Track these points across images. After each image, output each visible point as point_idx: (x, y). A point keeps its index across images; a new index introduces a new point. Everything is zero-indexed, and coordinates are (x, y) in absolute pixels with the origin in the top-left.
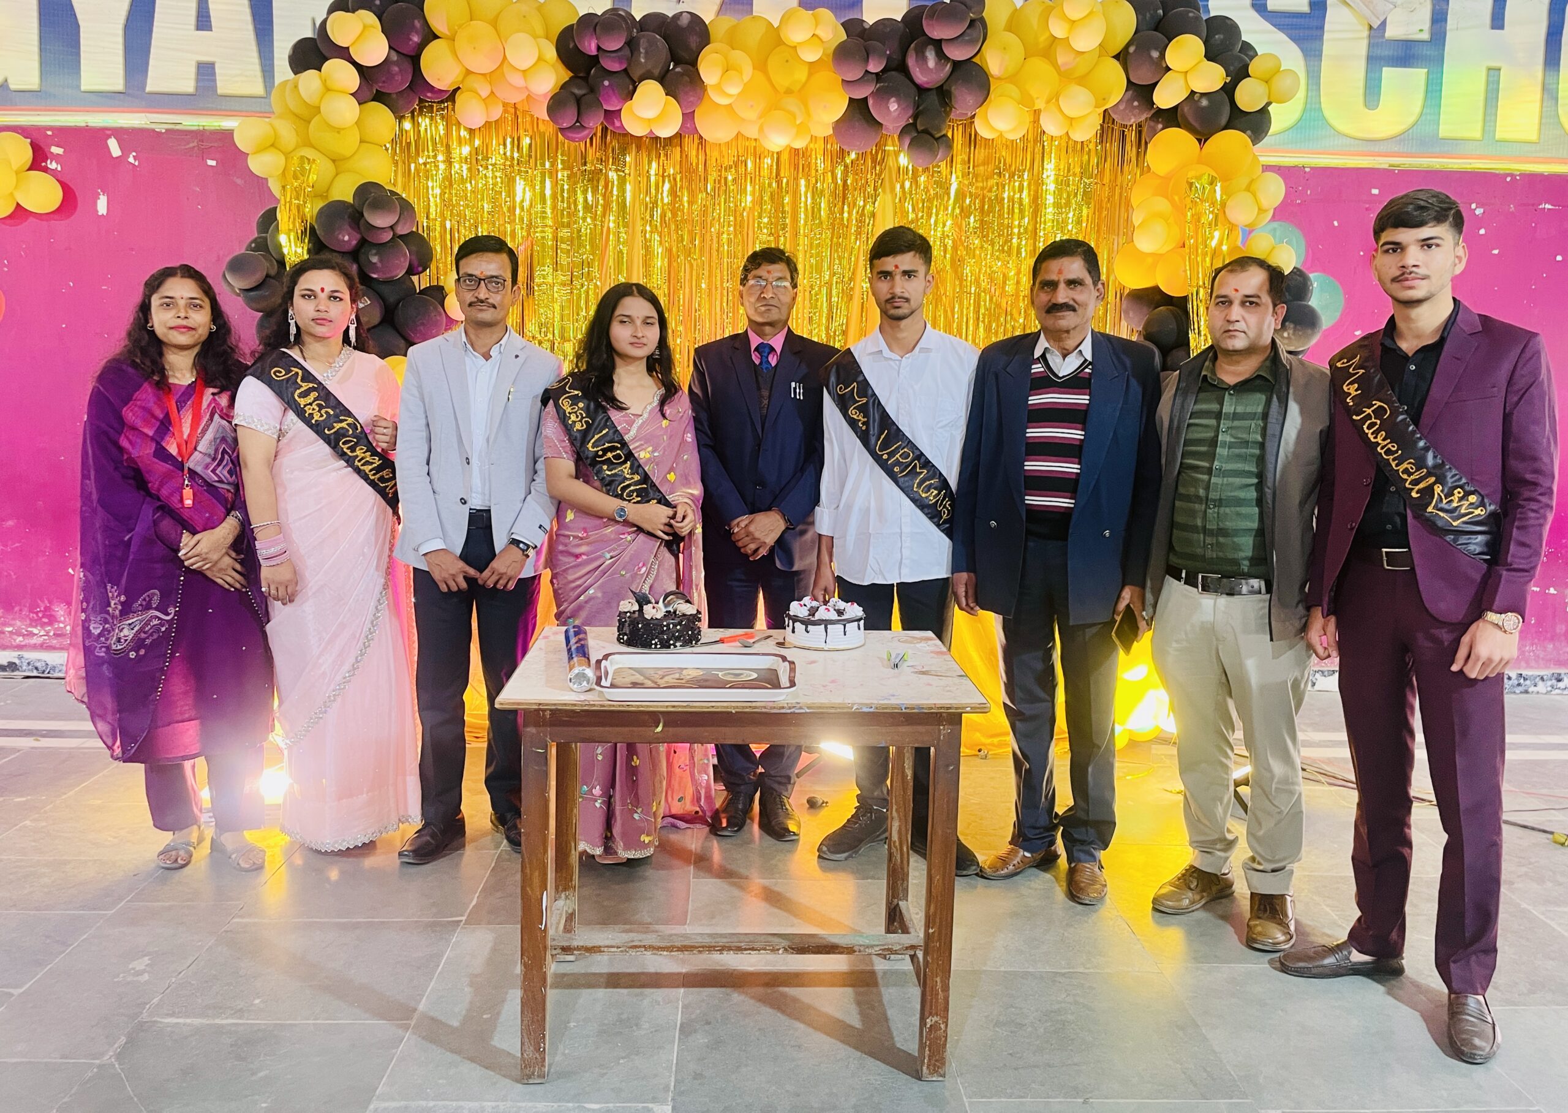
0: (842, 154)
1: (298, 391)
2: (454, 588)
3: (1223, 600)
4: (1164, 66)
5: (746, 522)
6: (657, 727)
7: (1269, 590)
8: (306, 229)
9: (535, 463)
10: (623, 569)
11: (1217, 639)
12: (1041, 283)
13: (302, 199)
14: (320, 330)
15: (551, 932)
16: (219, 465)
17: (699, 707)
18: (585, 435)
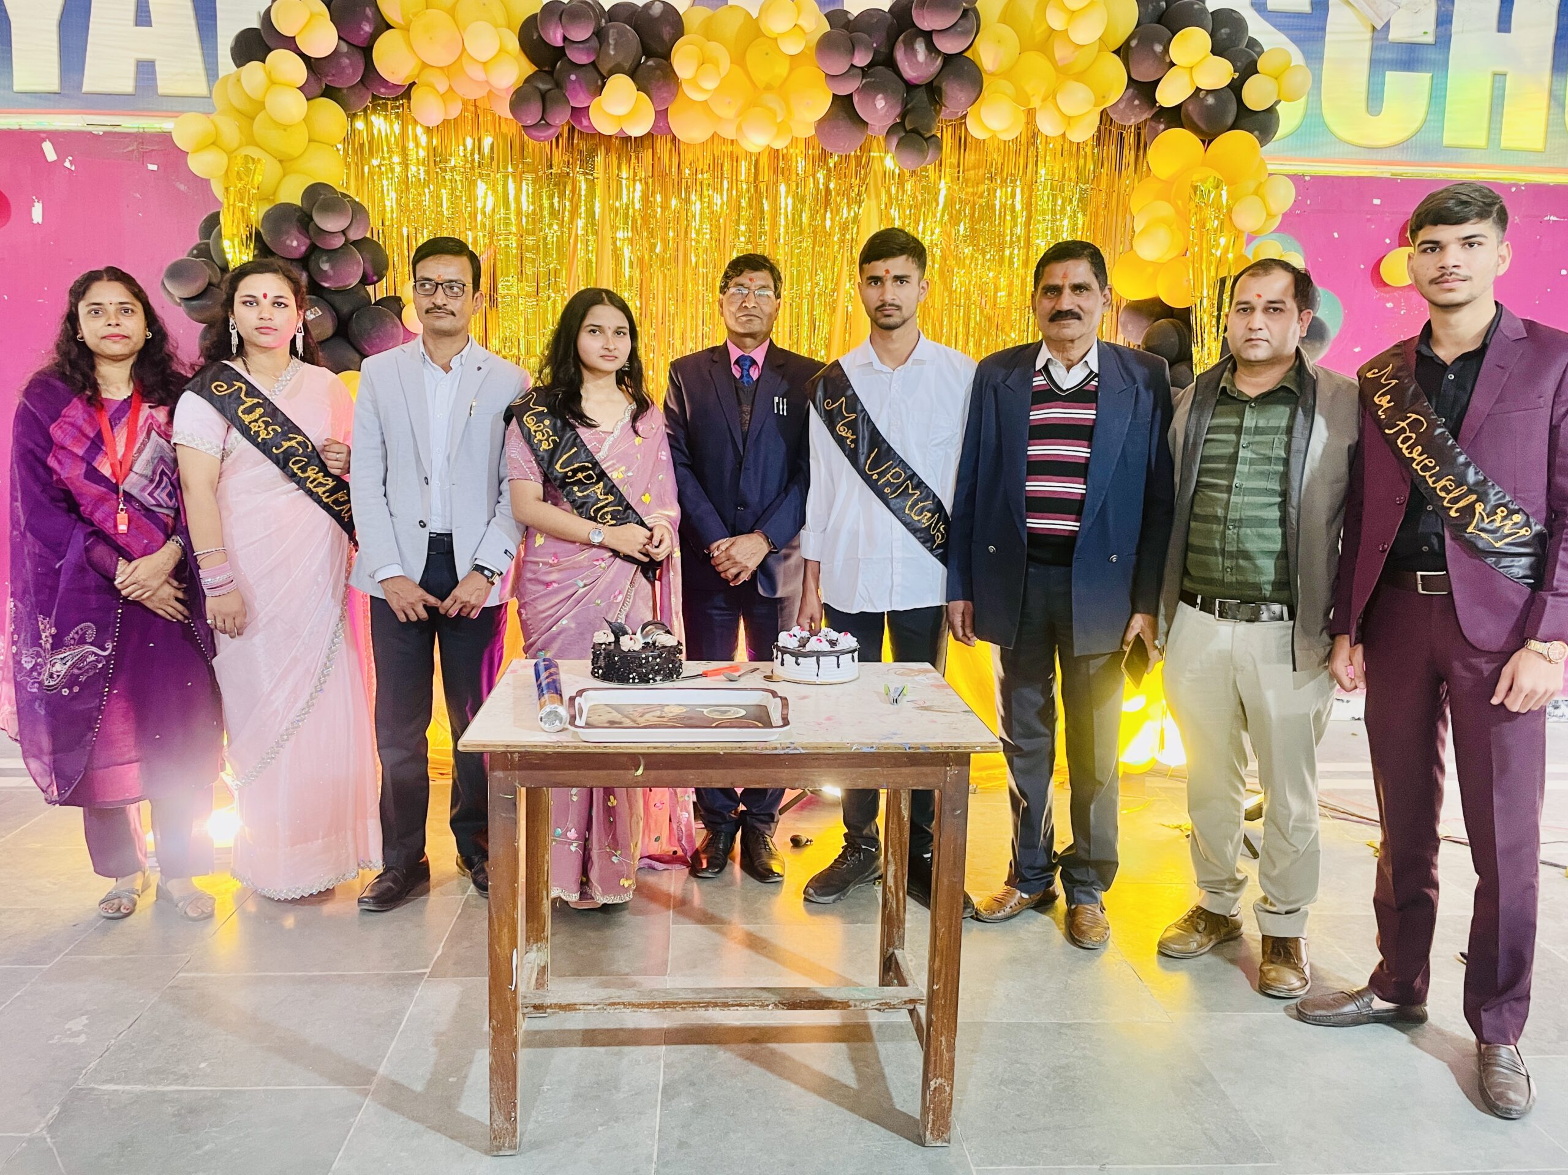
0: (824, 156)
1: (242, 408)
2: (414, 618)
3: (1242, 627)
4: (1168, 60)
5: (727, 545)
6: (637, 770)
7: (1292, 616)
8: (251, 234)
9: (500, 482)
10: (599, 597)
11: (1235, 669)
12: (1043, 288)
13: (246, 201)
14: (264, 340)
15: (522, 989)
16: (157, 487)
17: (683, 748)
18: (553, 454)
